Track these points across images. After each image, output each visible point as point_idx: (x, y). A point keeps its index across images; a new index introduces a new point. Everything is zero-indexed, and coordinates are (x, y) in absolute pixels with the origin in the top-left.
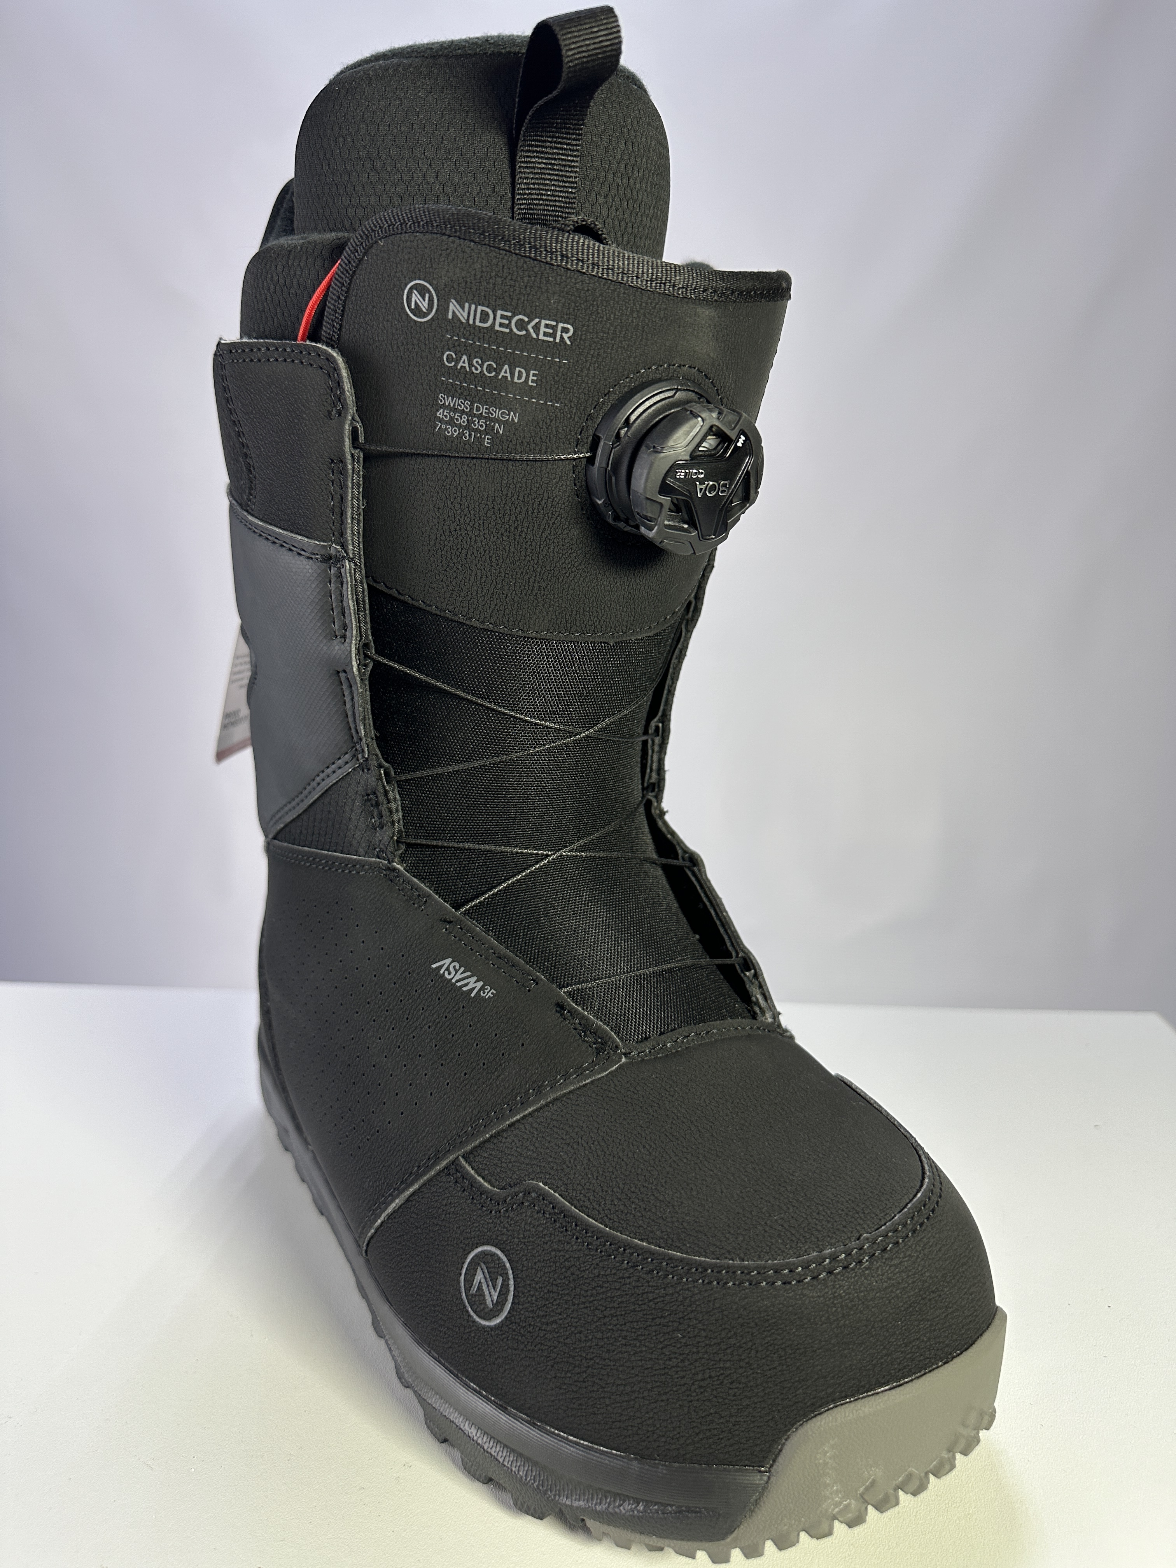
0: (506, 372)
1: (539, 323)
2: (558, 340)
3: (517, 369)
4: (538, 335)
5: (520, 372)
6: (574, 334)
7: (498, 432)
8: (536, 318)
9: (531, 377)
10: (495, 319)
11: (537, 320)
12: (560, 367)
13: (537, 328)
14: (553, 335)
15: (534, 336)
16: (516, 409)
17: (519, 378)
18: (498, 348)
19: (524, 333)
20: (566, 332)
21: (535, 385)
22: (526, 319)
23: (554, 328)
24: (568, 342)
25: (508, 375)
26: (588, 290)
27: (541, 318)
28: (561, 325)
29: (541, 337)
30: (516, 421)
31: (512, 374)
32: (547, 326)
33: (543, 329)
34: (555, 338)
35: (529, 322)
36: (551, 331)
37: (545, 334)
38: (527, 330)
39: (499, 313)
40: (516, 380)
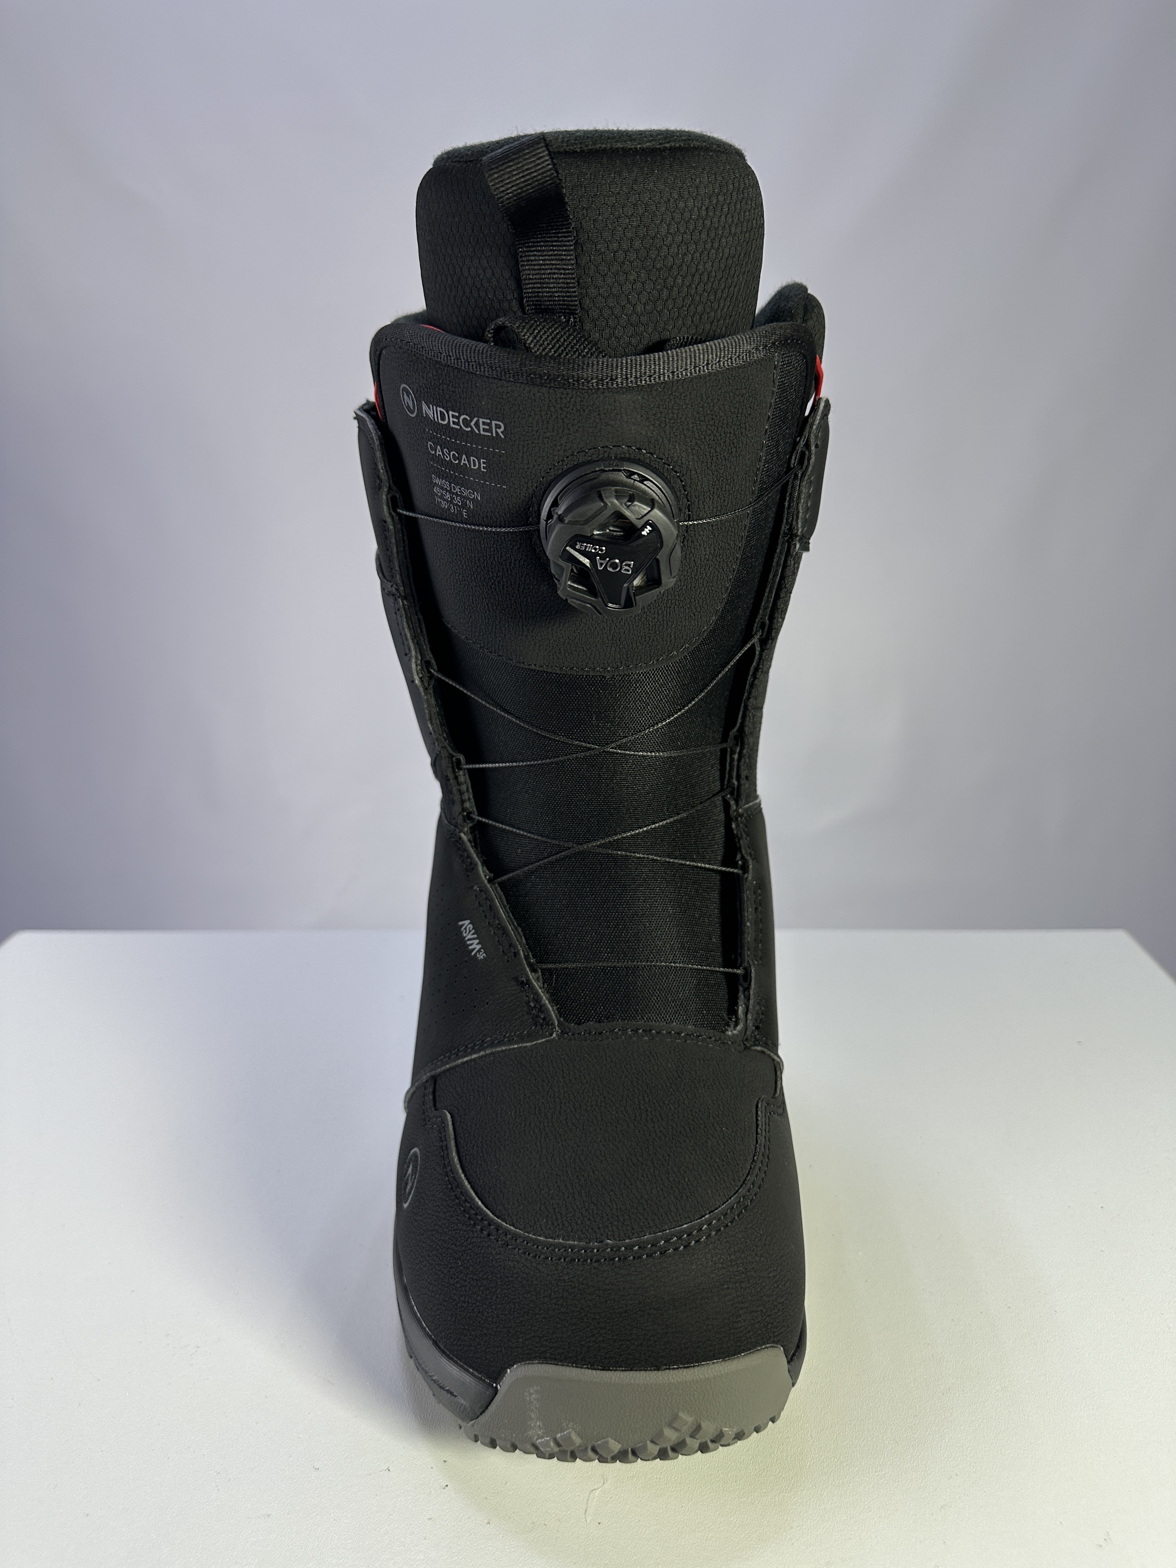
0: (465, 460)
1: (478, 421)
2: (494, 435)
3: (472, 458)
4: (479, 431)
5: (473, 460)
6: (505, 429)
7: (470, 507)
8: (475, 417)
9: (482, 465)
10: (449, 418)
11: (475, 419)
12: (500, 456)
13: (477, 425)
14: (490, 430)
15: (477, 432)
16: (478, 489)
17: (475, 465)
18: (456, 441)
19: (469, 429)
20: (499, 429)
21: (485, 470)
22: (469, 419)
23: (489, 425)
24: (503, 437)
25: (466, 462)
26: (508, 393)
27: (479, 417)
28: (494, 423)
29: (482, 432)
30: (479, 498)
31: (469, 461)
32: (484, 423)
33: (482, 426)
34: (492, 433)
35: (471, 421)
36: (488, 427)
37: (484, 430)
38: (471, 427)
39: (451, 413)
40: (472, 467)
